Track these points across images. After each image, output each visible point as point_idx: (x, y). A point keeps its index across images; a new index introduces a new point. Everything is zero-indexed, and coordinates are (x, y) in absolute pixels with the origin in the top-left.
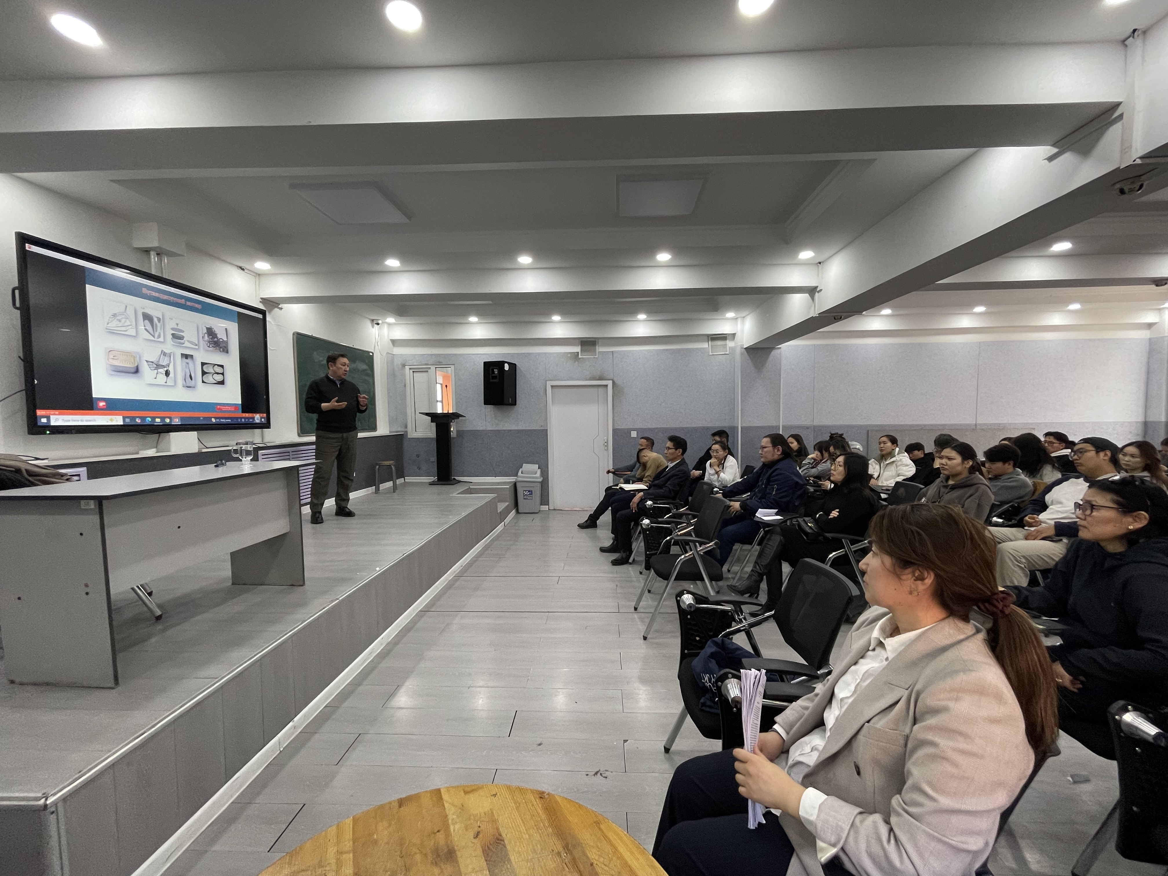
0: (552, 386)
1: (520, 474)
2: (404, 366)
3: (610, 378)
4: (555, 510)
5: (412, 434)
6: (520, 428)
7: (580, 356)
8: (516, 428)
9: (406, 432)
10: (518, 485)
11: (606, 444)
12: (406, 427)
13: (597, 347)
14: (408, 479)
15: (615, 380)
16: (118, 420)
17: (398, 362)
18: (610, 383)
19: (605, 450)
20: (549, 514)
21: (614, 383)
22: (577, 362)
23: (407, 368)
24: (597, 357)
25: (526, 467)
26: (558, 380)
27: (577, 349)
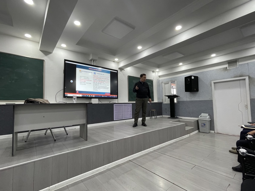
0: (214, 83)
1: (200, 117)
2: (162, 83)
3: (246, 75)
4: (218, 133)
5: (164, 103)
6: (201, 100)
7: (228, 68)
8: (199, 100)
9: (163, 102)
10: (199, 121)
11: (246, 106)
12: (163, 100)
13: (238, 63)
14: (164, 116)
15: (251, 76)
16: (81, 96)
17: (160, 82)
18: (247, 78)
19: (246, 109)
20: (214, 135)
21: (249, 78)
22: (226, 71)
23: (163, 83)
24: (238, 67)
25: (203, 114)
26: (217, 80)
27: (227, 66)
